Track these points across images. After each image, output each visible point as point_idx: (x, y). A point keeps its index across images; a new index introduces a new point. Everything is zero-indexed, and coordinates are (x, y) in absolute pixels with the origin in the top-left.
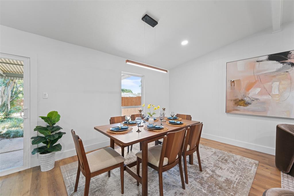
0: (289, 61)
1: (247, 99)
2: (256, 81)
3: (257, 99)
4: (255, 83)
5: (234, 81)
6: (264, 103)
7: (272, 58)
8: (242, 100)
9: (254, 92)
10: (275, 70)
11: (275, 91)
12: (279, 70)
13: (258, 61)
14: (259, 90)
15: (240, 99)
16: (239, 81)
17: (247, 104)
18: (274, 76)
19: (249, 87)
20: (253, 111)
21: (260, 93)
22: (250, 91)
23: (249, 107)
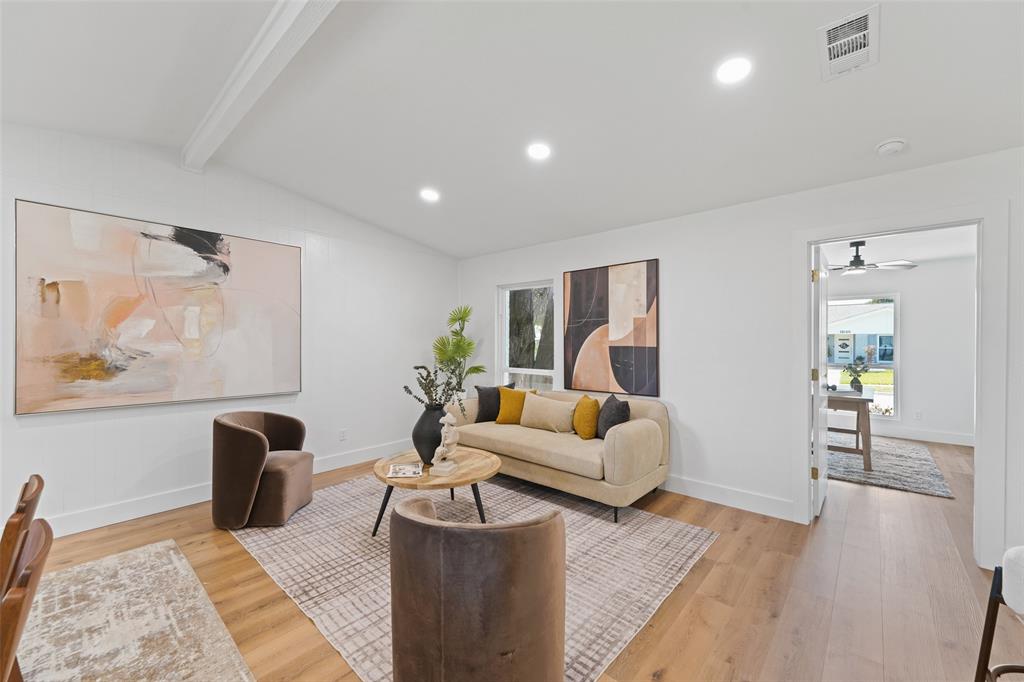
0: (218, 257)
1: (110, 355)
2: (142, 297)
3: (144, 354)
4: (138, 301)
5: (54, 285)
6: (165, 363)
7: (184, 236)
8: (93, 358)
9: (134, 332)
10: (190, 273)
11: (191, 332)
12: (199, 276)
13: (146, 235)
14: (148, 324)
15: (84, 354)
16: (78, 285)
17: (108, 371)
18: (188, 290)
19: (119, 313)
20: (133, 392)
21: (154, 336)
22: (122, 326)
23: (118, 380)
